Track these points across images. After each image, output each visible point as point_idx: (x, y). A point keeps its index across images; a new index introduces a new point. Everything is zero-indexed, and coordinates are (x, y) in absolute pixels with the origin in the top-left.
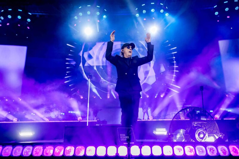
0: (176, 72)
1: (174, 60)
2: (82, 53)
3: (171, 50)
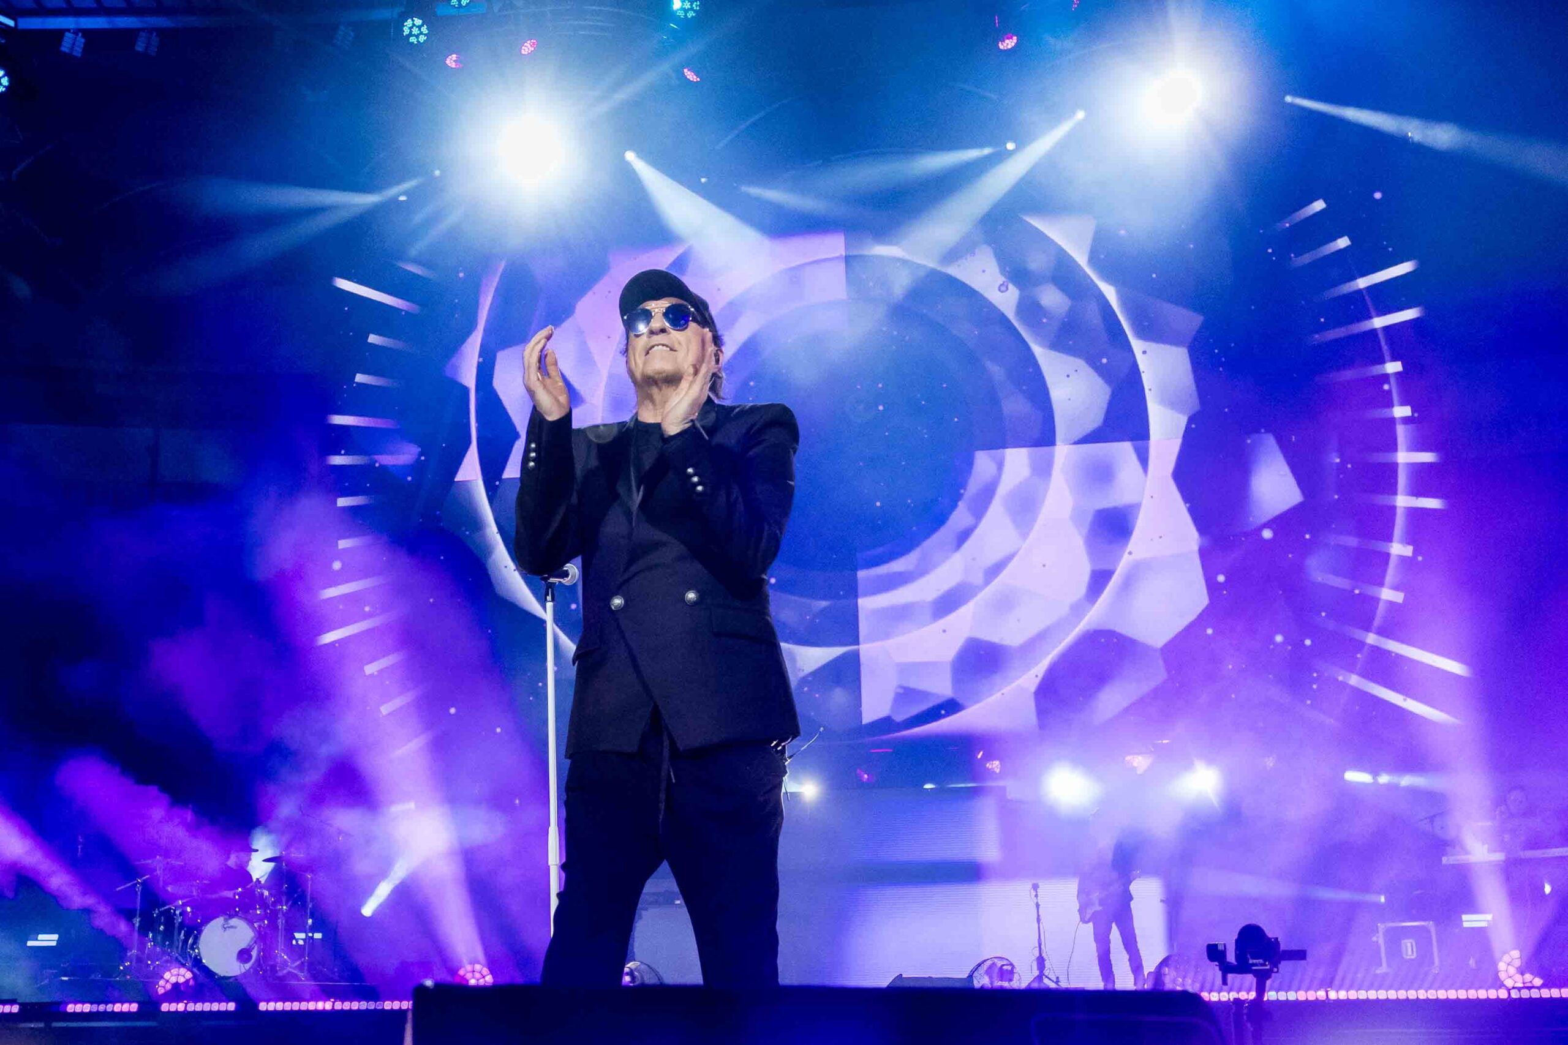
0: (1415, 514)
1: (1389, 392)
2: (480, 356)
3: (1359, 292)
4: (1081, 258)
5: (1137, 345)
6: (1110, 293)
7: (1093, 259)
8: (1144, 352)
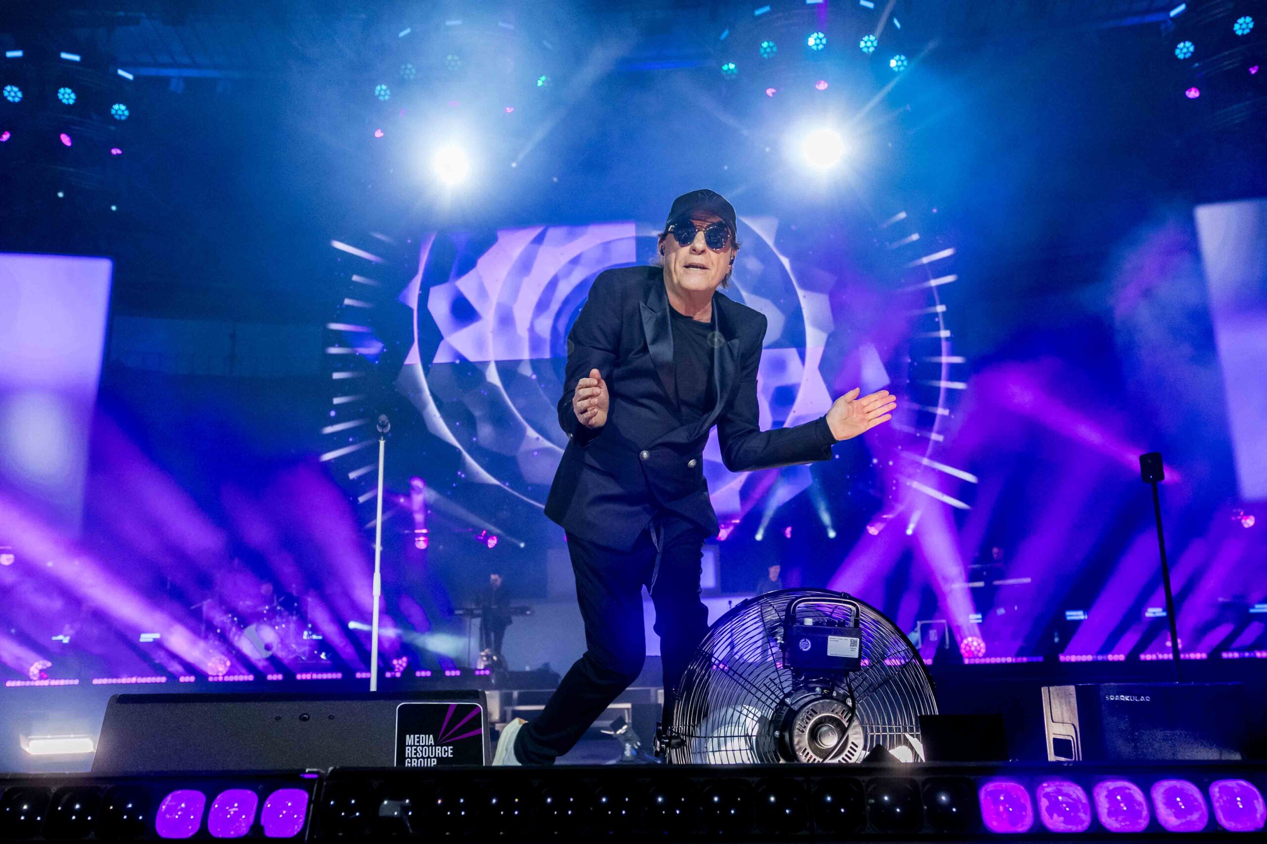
0: (950, 391)
1: (938, 323)
2: (421, 289)
3: (923, 265)
4: (770, 242)
5: (800, 293)
6: (786, 262)
7: (777, 243)
8: (804, 297)
